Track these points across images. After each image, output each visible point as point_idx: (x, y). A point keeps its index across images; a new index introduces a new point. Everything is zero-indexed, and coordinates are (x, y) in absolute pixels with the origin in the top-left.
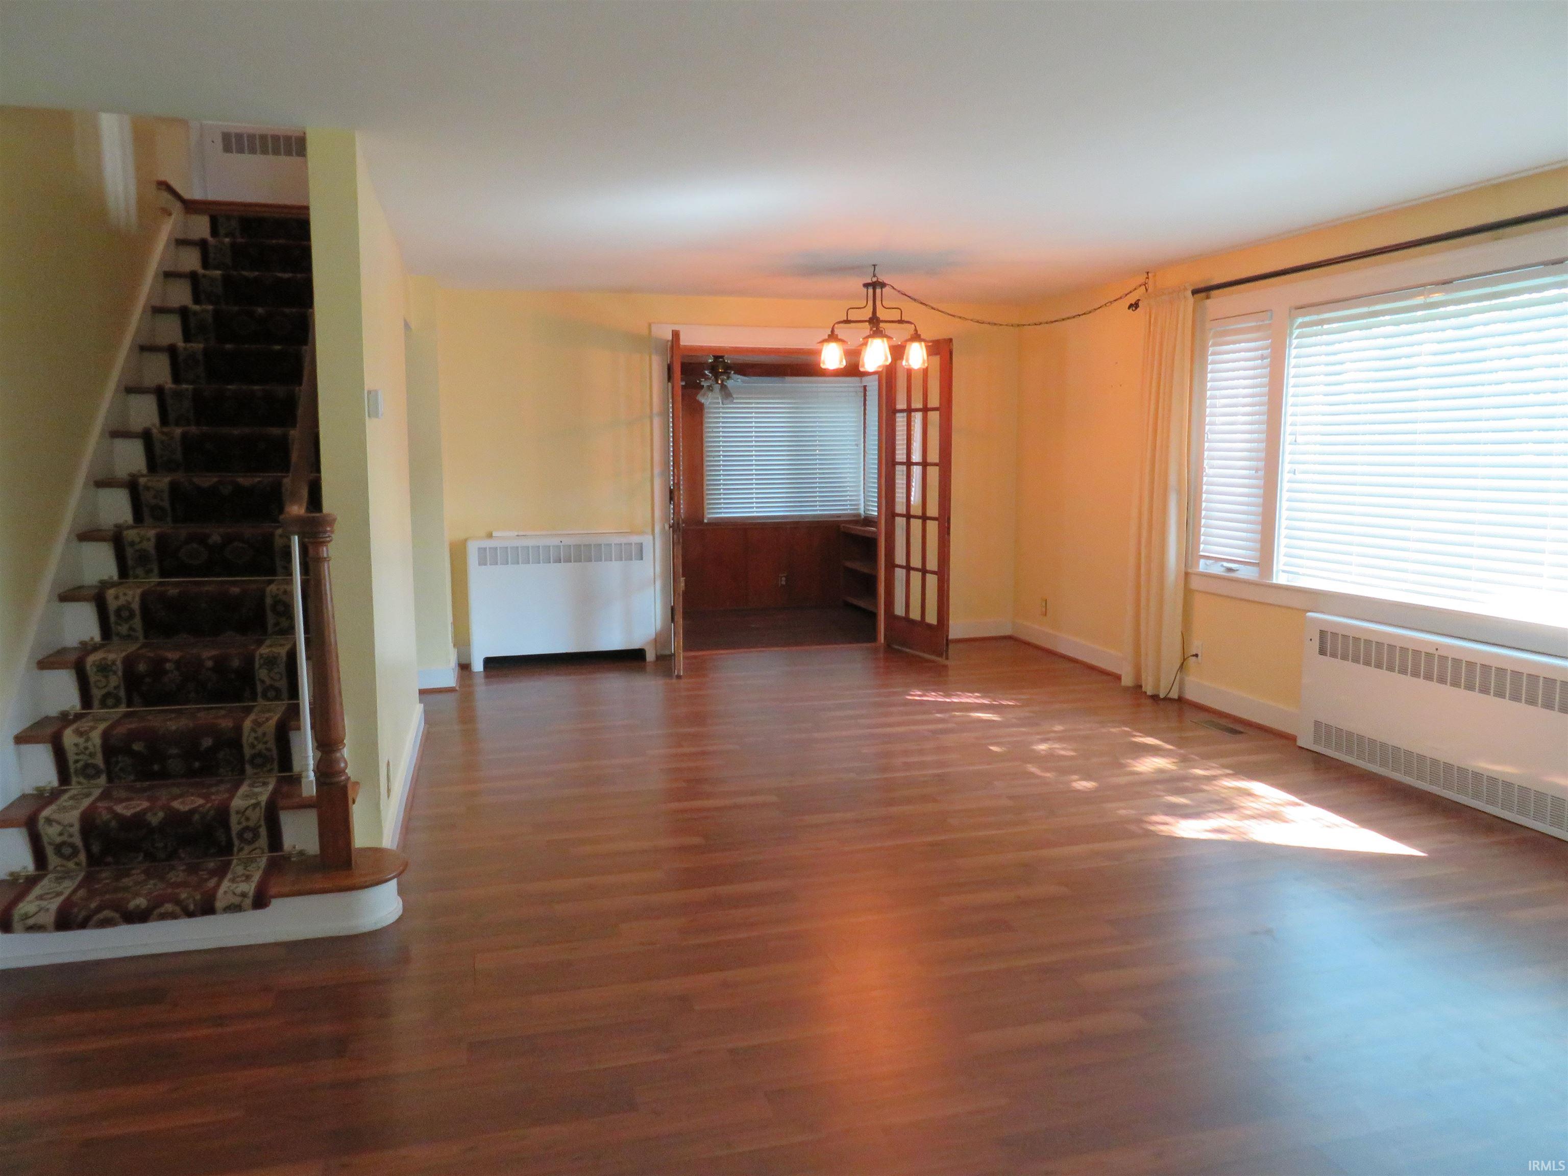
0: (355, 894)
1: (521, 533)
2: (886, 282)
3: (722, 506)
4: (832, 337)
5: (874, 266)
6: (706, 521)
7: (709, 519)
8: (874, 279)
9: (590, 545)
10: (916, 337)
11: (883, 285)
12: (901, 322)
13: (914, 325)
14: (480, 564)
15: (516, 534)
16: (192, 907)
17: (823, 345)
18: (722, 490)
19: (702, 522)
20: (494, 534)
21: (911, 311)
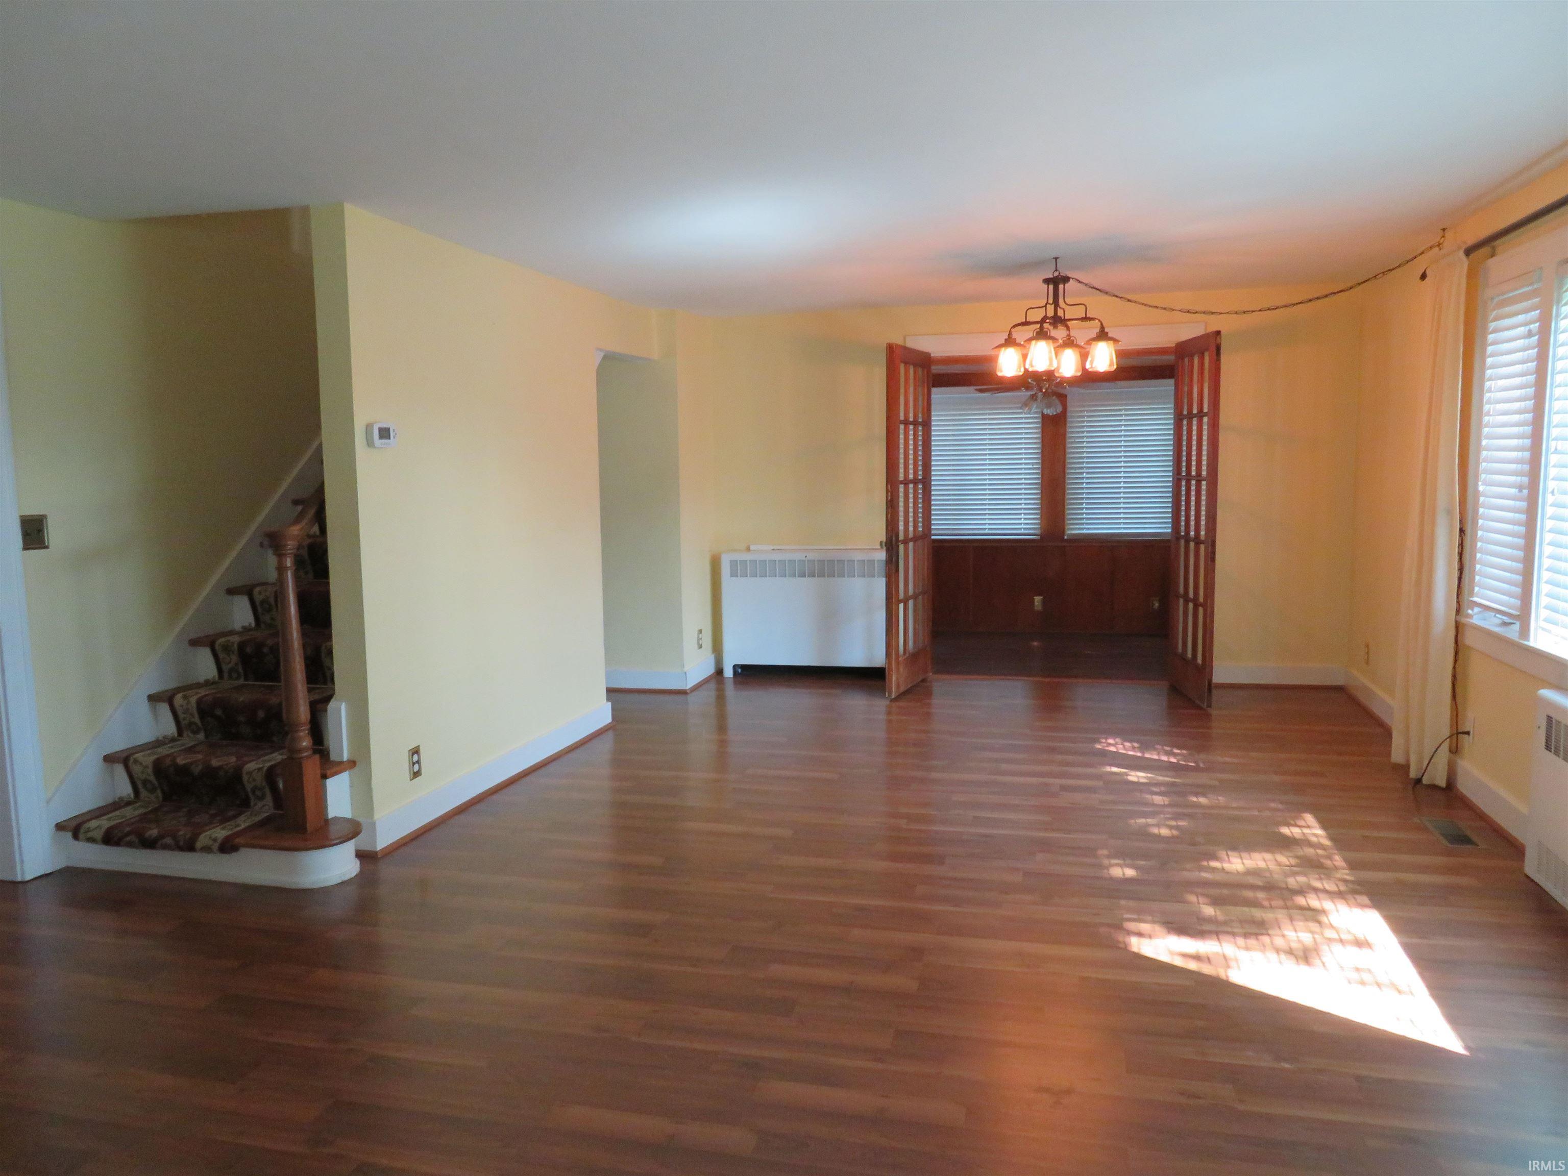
0: (304, 853)
1: (775, 547)
2: (1070, 276)
3: (1084, 521)
4: (1010, 342)
5: (1056, 259)
6: (1066, 537)
7: (1068, 535)
8: (1056, 274)
9: (833, 561)
10: (1103, 335)
11: (1066, 279)
12: (1086, 319)
13: (1099, 320)
14: (732, 576)
15: (772, 548)
16: (181, 843)
17: (999, 351)
18: (1084, 504)
19: (1063, 540)
20: (752, 548)
21: (1098, 306)
